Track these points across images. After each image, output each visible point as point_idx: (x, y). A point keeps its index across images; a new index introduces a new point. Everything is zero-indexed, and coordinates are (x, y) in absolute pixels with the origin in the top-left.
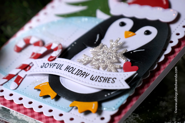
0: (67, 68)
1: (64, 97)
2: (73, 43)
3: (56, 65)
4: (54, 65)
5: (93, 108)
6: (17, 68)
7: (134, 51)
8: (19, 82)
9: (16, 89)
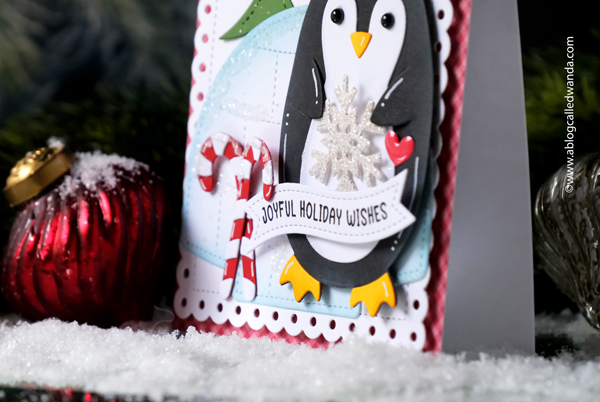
0: (302, 209)
1: (333, 286)
2: (285, 119)
3: (283, 206)
4: (281, 209)
5: (387, 295)
6: (231, 239)
7: (387, 97)
8: (253, 275)
9: (256, 295)
